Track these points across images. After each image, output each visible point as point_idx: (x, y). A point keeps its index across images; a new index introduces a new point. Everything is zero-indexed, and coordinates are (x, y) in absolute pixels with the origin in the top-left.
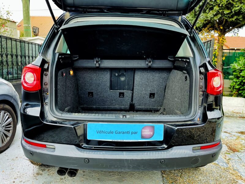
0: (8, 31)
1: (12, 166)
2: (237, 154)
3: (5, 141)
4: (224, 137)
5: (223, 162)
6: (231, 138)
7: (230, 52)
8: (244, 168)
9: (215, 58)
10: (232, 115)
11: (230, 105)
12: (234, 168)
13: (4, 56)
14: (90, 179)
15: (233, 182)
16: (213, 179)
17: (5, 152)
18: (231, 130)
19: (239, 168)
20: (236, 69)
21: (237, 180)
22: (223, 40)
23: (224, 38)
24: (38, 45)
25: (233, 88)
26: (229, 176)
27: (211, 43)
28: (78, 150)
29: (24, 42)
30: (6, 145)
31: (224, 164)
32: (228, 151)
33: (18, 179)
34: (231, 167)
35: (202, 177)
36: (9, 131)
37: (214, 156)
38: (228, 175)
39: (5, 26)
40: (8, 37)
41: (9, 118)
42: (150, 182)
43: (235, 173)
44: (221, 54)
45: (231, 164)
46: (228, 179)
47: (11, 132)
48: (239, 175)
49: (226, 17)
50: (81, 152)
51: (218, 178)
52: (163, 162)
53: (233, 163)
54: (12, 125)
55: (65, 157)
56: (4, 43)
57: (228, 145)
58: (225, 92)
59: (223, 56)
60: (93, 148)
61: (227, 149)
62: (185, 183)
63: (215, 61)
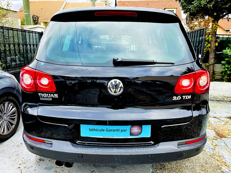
0: (9, 21)
1: (17, 152)
2: (224, 140)
3: (10, 129)
4: (213, 123)
5: (210, 148)
6: (220, 124)
7: (223, 37)
8: (229, 154)
9: (208, 44)
10: (222, 100)
11: (220, 90)
12: (220, 155)
13: (7, 45)
14: (87, 165)
15: (217, 168)
16: (199, 166)
17: (11, 138)
18: (221, 115)
19: (224, 154)
20: (228, 54)
21: (221, 167)
22: (216, 26)
23: (217, 24)
24: (39, 33)
25: (225, 74)
26: (214, 163)
27: (204, 32)
28: (73, 146)
29: (25, 31)
30: (11, 132)
31: (211, 150)
32: (216, 137)
33: (22, 165)
34: (216, 154)
35: (189, 163)
36: (13, 119)
37: (198, 150)
38: (213, 161)
39: (6, 17)
40: (9, 28)
41: (13, 108)
42: (141, 168)
43: (220, 159)
44: (214, 40)
45: (217, 150)
46: (213, 165)
47: (16, 120)
48: (224, 161)
49: (220, 4)
50: (75, 148)
51: (204, 164)
52: (150, 157)
53: (220, 150)
54: (16, 114)
55: (61, 152)
56: (6, 33)
57: (216, 130)
58: (217, 76)
59: (216, 41)
60: (86, 144)
61: (215, 135)
62: (173, 169)
63: (208, 47)
